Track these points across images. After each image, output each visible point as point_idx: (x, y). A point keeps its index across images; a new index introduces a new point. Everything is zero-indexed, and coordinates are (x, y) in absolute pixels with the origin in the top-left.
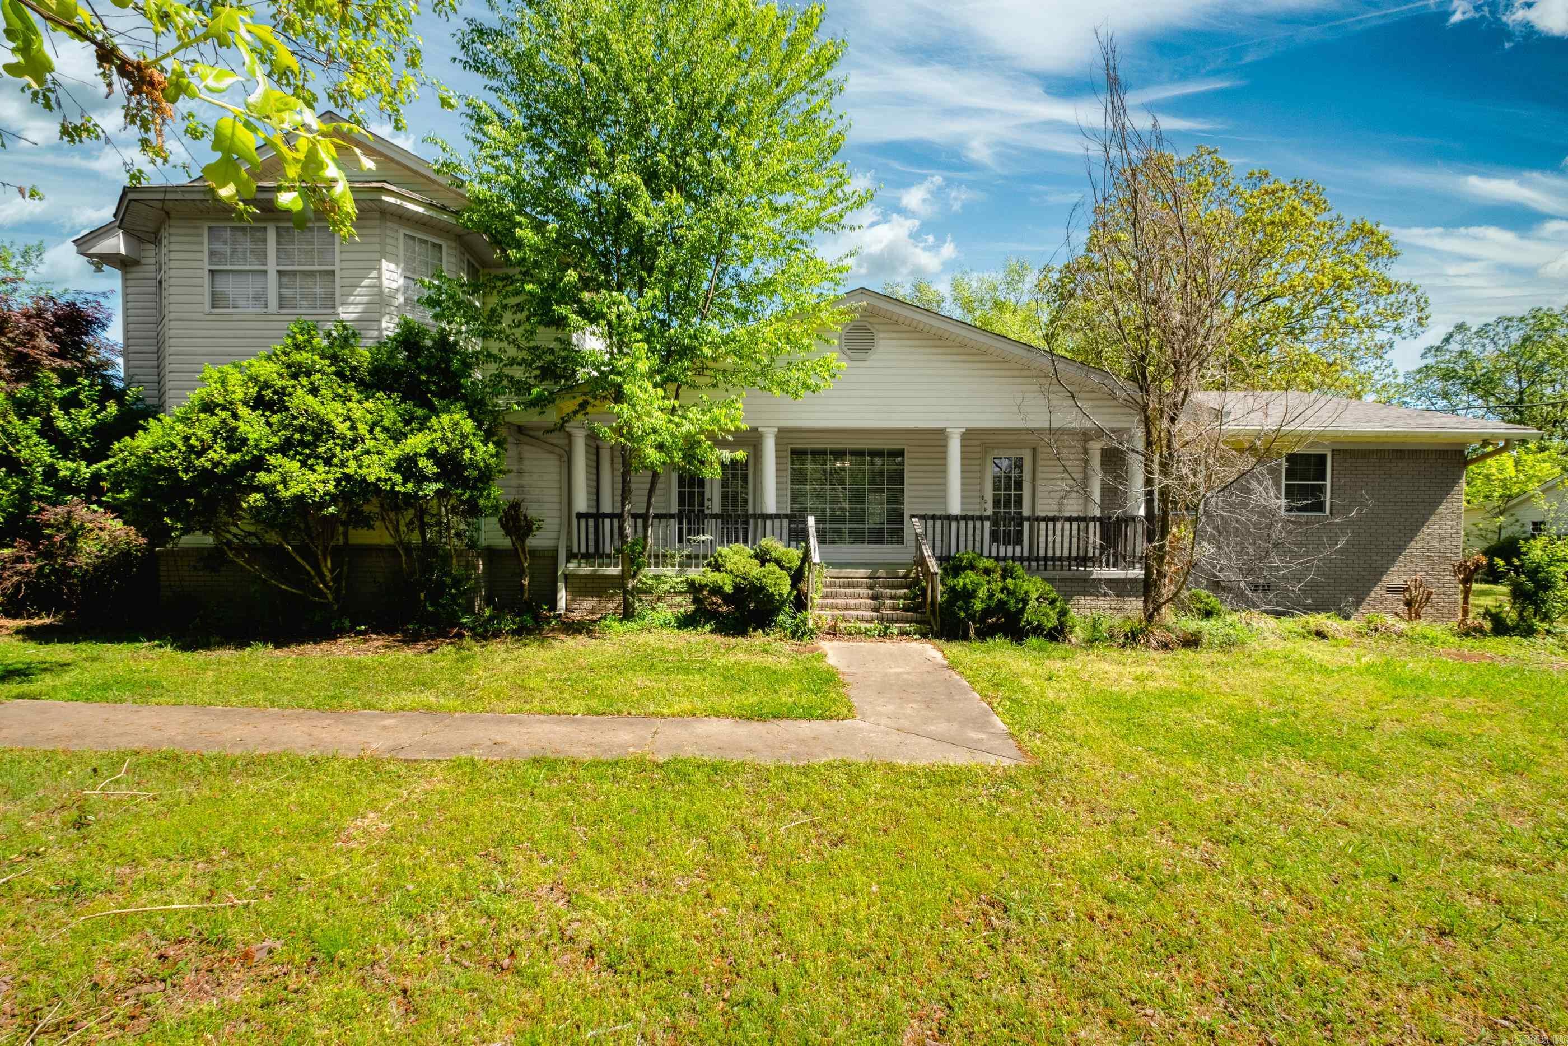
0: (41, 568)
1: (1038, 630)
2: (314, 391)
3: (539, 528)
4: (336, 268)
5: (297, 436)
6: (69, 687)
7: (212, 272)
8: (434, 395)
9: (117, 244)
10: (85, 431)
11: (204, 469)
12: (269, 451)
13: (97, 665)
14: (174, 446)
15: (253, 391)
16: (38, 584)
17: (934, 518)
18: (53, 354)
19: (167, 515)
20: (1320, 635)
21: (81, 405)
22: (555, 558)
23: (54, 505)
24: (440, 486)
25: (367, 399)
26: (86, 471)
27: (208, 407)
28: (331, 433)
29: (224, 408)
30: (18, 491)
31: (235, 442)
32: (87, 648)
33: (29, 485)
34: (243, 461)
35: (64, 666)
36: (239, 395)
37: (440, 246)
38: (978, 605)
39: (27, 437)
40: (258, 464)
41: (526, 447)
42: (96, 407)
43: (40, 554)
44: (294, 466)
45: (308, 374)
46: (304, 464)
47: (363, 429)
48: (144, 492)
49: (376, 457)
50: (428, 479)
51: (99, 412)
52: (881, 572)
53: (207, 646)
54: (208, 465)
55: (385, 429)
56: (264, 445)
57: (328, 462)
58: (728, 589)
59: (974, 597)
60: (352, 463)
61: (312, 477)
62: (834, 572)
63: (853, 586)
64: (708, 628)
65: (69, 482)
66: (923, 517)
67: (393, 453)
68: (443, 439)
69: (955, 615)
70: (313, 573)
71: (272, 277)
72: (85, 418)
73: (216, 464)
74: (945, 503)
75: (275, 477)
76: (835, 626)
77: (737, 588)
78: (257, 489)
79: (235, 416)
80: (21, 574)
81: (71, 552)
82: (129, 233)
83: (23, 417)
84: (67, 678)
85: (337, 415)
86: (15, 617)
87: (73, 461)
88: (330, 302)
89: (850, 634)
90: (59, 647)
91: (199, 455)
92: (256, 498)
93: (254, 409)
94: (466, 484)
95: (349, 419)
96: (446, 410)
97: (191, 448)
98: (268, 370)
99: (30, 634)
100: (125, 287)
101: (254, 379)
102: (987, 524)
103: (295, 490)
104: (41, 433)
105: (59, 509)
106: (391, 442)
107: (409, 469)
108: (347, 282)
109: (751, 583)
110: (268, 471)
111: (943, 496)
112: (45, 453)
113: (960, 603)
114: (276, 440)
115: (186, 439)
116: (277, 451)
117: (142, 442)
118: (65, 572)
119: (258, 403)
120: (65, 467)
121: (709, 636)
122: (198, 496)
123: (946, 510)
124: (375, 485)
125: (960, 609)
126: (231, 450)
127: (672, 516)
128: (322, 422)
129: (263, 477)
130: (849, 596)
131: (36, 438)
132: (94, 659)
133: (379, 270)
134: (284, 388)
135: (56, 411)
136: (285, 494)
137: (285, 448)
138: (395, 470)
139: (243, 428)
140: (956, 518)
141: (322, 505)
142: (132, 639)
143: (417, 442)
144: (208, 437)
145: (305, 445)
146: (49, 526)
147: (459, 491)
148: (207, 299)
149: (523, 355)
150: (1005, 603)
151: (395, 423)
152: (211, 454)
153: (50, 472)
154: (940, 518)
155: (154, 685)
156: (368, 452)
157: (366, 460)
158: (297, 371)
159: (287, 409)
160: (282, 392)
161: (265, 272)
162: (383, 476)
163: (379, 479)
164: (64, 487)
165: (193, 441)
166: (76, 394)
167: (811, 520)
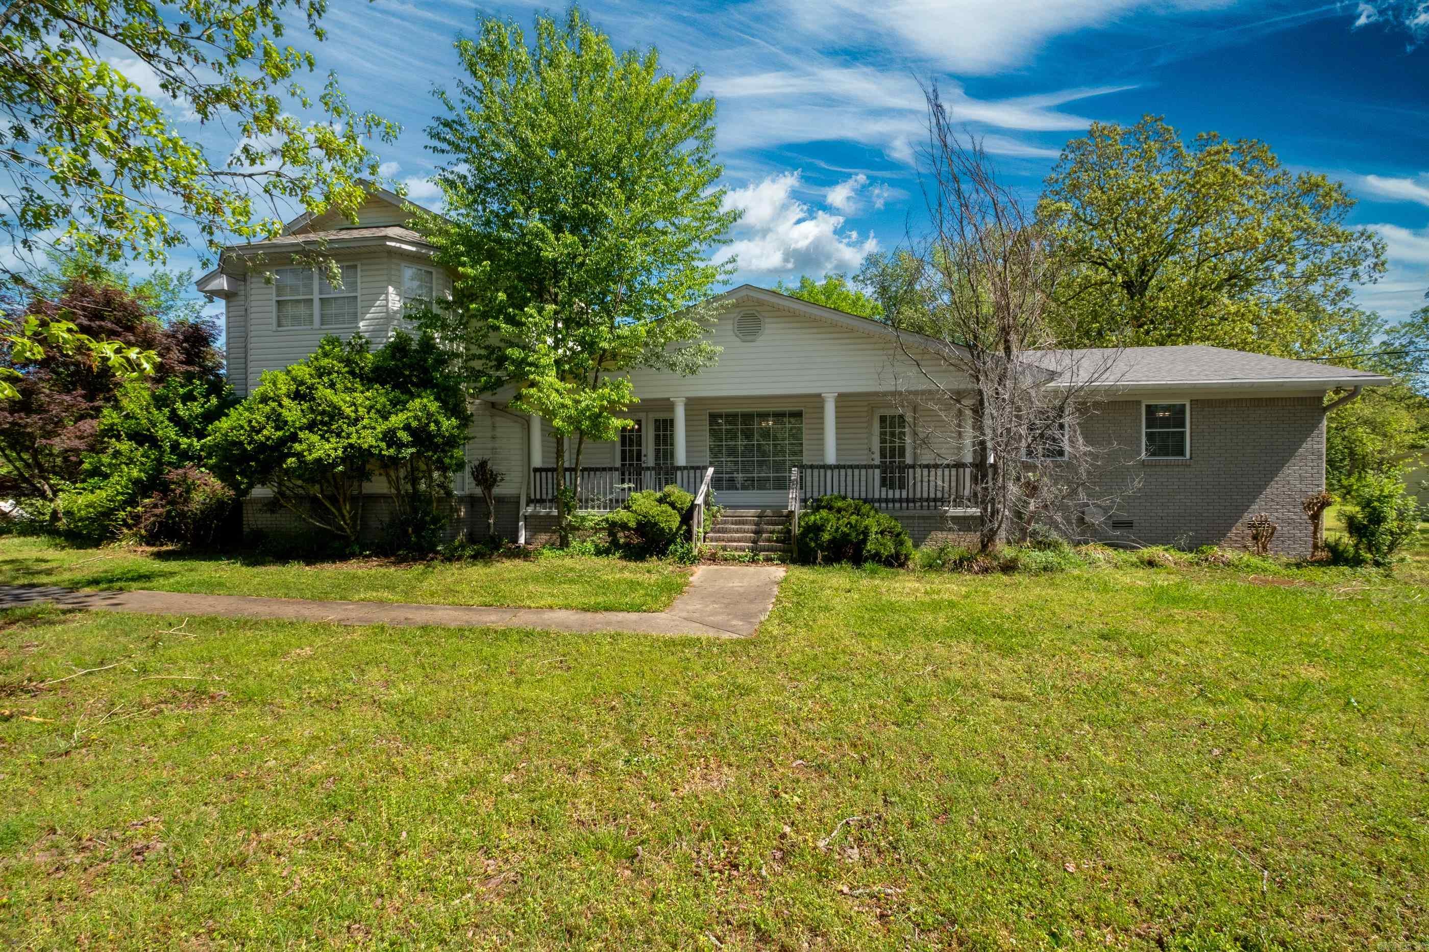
0: (169, 512)
1: (876, 557)
2: (332, 385)
3: (502, 480)
4: (358, 294)
5: (319, 418)
6: (171, 585)
7: (278, 302)
8: (413, 384)
9: (222, 283)
10: (197, 416)
11: (262, 444)
12: (301, 429)
13: (193, 573)
14: (242, 427)
15: (293, 387)
16: (167, 523)
17: (812, 467)
18: (181, 362)
19: (239, 474)
20: (1151, 563)
21: (194, 399)
22: (518, 503)
23: (176, 468)
24: (414, 450)
25: (368, 390)
26: (197, 444)
27: (264, 400)
28: (341, 414)
29: (274, 401)
30: (155, 459)
31: (280, 423)
32: (190, 564)
33: (161, 455)
34: (284, 435)
35: (172, 574)
36: (284, 390)
37: (431, 273)
38: (826, 537)
39: (162, 422)
40: (294, 438)
41: (498, 419)
42: (202, 400)
43: (169, 503)
44: (315, 438)
45: (329, 374)
46: (322, 437)
47: (362, 411)
48: (225, 458)
49: (370, 431)
50: (407, 446)
51: (205, 403)
52: (769, 512)
53: (262, 563)
54: (263, 439)
55: (378, 411)
56: (297, 424)
57: (338, 435)
58: (633, 524)
59: (823, 531)
60: (354, 436)
61: (327, 446)
62: (729, 512)
63: (743, 523)
64: (617, 555)
65: (187, 453)
66: (803, 467)
67: (382, 427)
68: (416, 418)
69: (807, 545)
70: (337, 513)
71: (316, 304)
72: (196, 408)
73: (268, 438)
74: (823, 455)
75: (304, 446)
76: (715, 554)
77: (639, 523)
78: (293, 455)
79: (281, 405)
80: (156, 515)
81: (187, 501)
82: (229, 276)
83: (159, 409)
84: (172, 580)
85: (345, 402)
86: (153, 545)
87: (188, 438)
88: (355, 318)
89: (726, 560)
90: (173, 563)
91: (258, 432)
92: (291, 461)
93: (293, 399)
94: (436, 448)
95: (355, 405)
96: (419, 396)
97: (253, 428)
98: (303, 371)
99: (159, 556)
100: (228, 312)
101: (294, 379)
103: (315, 455)
104: (170, 419)
105: (180, 471)
106: (380, 420)
107: (391, 438)
108: (365, 304)
109: (649, 521)
110: (300, 442)
111: (821, 450)
112: (172, 432)
113: (811, 535)
114: (305, 421)
115: (250, 422)
116: (306, 428)
117: (224, 424)
118: (183, 515)
119: (297, 396)
120: (184, 442)
121: (617, 561)
122: (257, 460)
123: (823, 460)
124: (368, 450)
125: (811, 539)
126: (278, 428)
127: (617, 469)
128: (335, 407)
129: (297, 447)
130: (737, 531)
131: (167, 423)
132: (192, 570)
133: (387, 294)
134: (313, 385)
135: (179, 405)
136: (309, 458)
137: (311, 427)
138: (382, 440)
139: (285, 413)
140: (831, 467)
141: (334, 465)
142: (218, 559)
143: (397, 420)
144: (262, 420)
145: (323, 423)
146: (174, 483)
147: (430, 454)
148: (274, 321)
149: (483, 352)
150: (848, 535)
151: (384, 406)
152: (265, 432)
153: (175, 446)
154: (818, 467)
155: (221, 585)
156: (364, 427)
157: (364, 433)
158: (321, 373)
159: (314, 399)
160: (311, 388)
161: (312, 300)
162: (374, 443)
163: (371, 446)
164: (185, 455)
165: (254, 423)
166: (191, 391)
167: (711, 471)
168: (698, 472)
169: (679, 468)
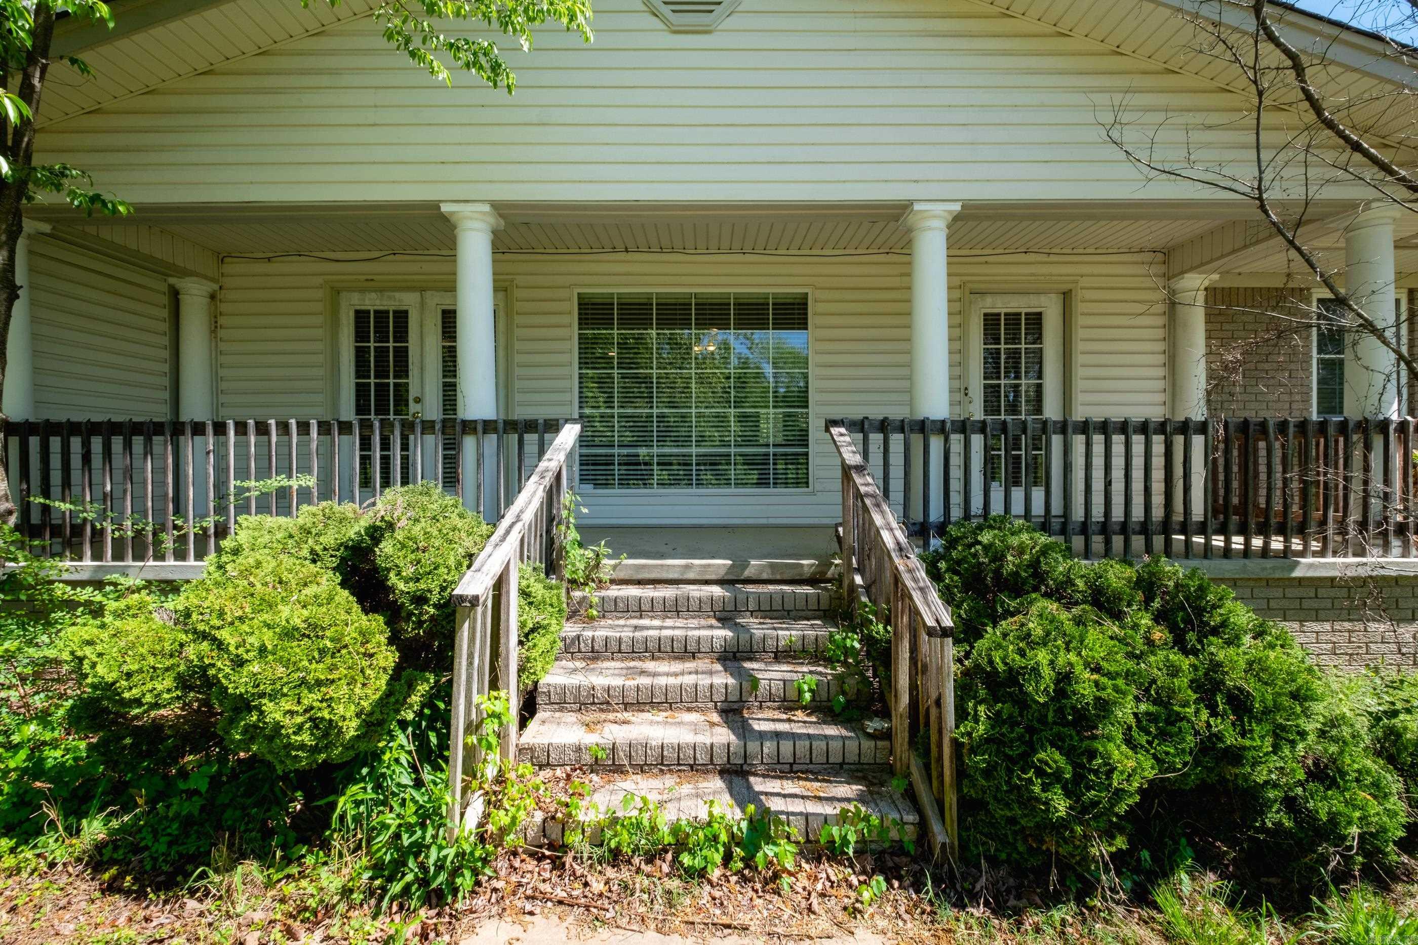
17: (884, 426)
66: (859, 426)
102: (977, 441)
123: (911, 404)
140: (941, 428)
154: (901, 427)
167: (569, 435)
168: (531, 438)
169: (469, 427)
